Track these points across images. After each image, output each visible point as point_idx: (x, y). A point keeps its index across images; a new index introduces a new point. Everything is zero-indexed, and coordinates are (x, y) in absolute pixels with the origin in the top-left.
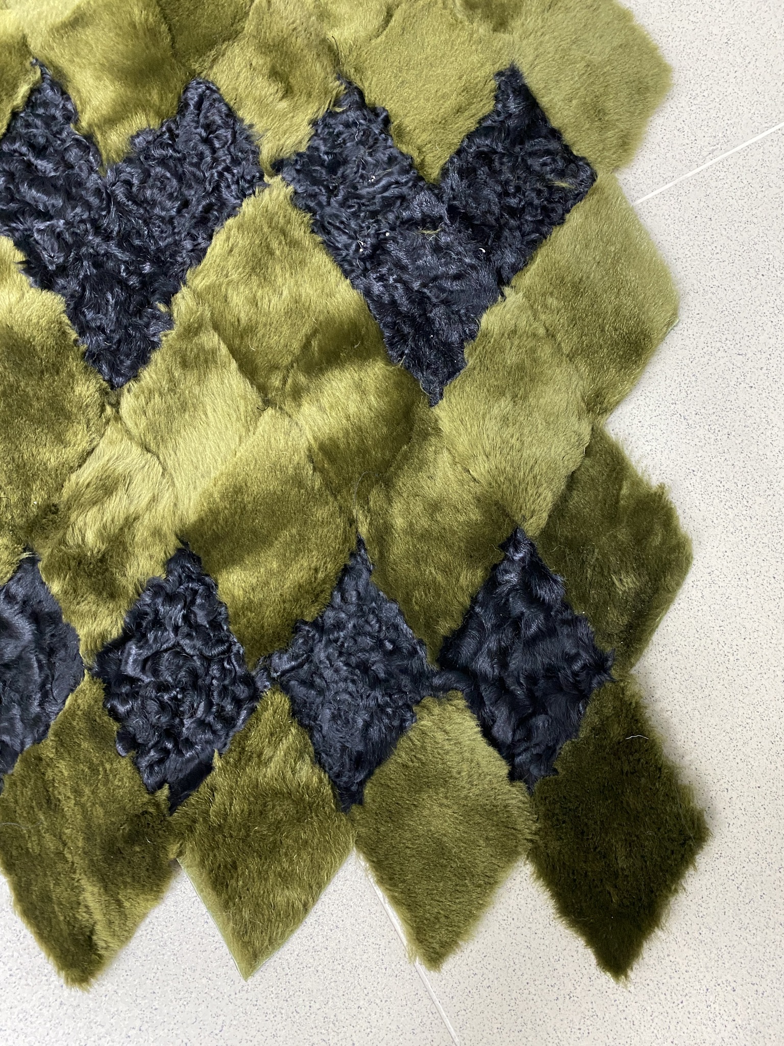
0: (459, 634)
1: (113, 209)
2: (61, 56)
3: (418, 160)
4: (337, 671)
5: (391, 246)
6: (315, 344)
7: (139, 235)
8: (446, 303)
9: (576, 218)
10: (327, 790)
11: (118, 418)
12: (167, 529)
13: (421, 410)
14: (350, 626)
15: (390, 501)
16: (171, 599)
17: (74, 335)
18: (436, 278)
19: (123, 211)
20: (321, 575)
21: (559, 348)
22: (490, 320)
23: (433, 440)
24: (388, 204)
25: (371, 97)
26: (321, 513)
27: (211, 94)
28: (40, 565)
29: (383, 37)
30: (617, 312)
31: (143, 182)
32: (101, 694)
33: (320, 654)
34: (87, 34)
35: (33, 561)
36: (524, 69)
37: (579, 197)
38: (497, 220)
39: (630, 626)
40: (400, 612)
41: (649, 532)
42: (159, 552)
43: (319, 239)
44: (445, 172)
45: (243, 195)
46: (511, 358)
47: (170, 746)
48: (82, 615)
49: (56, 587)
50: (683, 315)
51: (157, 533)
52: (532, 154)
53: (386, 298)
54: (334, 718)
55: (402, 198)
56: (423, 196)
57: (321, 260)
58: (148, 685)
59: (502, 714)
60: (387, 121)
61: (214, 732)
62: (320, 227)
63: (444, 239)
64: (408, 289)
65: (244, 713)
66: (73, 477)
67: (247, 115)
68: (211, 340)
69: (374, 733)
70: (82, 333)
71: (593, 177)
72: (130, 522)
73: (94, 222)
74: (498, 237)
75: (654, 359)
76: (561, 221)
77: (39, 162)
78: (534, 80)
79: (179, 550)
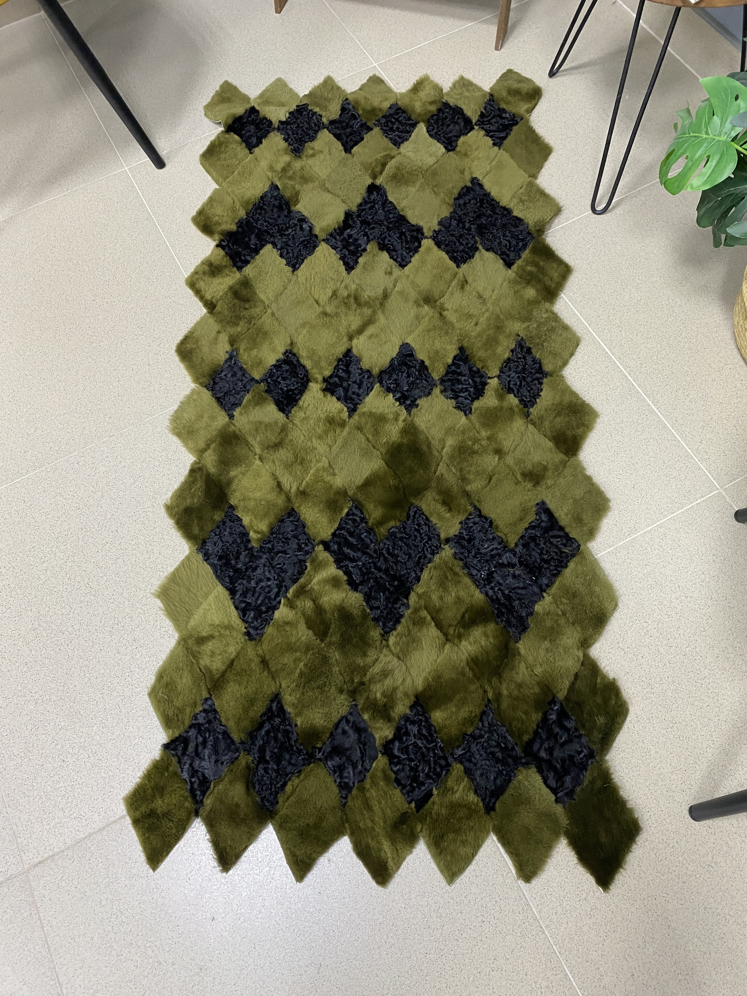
0: (531, 742)
1: (382, 559)
2: (361, 497)
3: (505, 540)
4: (481, 755)
5: (495, 575)
6: (467, 616)
7: (393, 569)
8: (519, 599)
9: (572, 565)
10: (481, 804)
11: (388, 646)
12: (411, 693)
13: (511, 644)
14: (486, 736)
15: (501, 683)
16: (413, 723)
17: (368, 611)
18: (515, 588)
19: (385, 559)
20: (473, 715)
21: (568, 620)
22: (538, 608)
23: (517, 657)
24: (493, 556)
25: (485, 512)
26: (472, 687)
27: (419, 511)
28: (359, 707)
29: (488, 488)
30: (591, 605)
31: (393, 548)
32: (388, 762)
33: (474, 748)
34: (371, 489)
35: (356, 705)
36: (548, 502)
37: (573, 556)
38: (539, 565)
39: (603, 738)
40: (507, 731)
41: (610, 699)
42: (408, 702)
43: (466, 571)
44: (516, 545)
45: (433, 554)
46: (549, 624)
47: (415, 785)
48: (377, 729)
49: (366, 717)
50: (620, 605)
51: (406, 694)
52: (553, 537)
53: (495, 597)
54: (482, 775)
55: (499, 555)
56: (508, 555)
57: (467, 580)
58: (404, 759)
59: (551, 775)
60: (491, 523)
61: (433, 779)
62: (466, 566)
63: (517, 572)
64: (503, 593)
65: (444, 772)
66: (371, 670)
67: (434, 520)
68: (424, 613)
69: (498, 782)
70: (371, 610)
71: (579, 546)
72: (395, 689)
73: (375, 564)
74: (540, 572)
75: (609, 624)
76: (566, 567)
77: (350, 539)
78: (552, 506)
79: (415, 702)
